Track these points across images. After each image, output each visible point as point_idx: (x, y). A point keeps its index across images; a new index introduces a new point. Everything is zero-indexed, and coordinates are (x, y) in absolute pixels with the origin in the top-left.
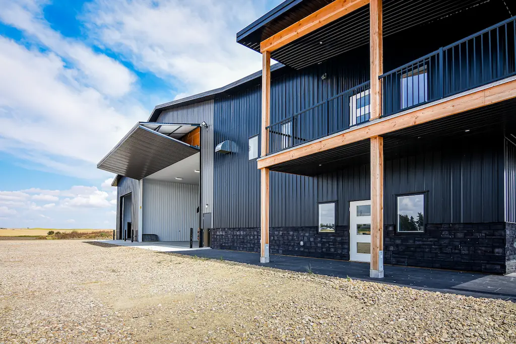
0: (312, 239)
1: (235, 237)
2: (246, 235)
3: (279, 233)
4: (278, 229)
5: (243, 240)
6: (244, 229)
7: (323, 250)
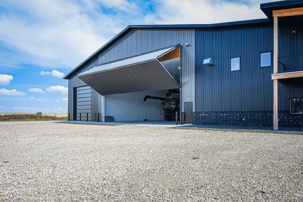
0: (285, 118)
1: (218, 117)
2: (230, 116)
3: (259, 114)
4: (258, 112)
5: (226, 119)
6: (226, 112)
7: (294, 123)
